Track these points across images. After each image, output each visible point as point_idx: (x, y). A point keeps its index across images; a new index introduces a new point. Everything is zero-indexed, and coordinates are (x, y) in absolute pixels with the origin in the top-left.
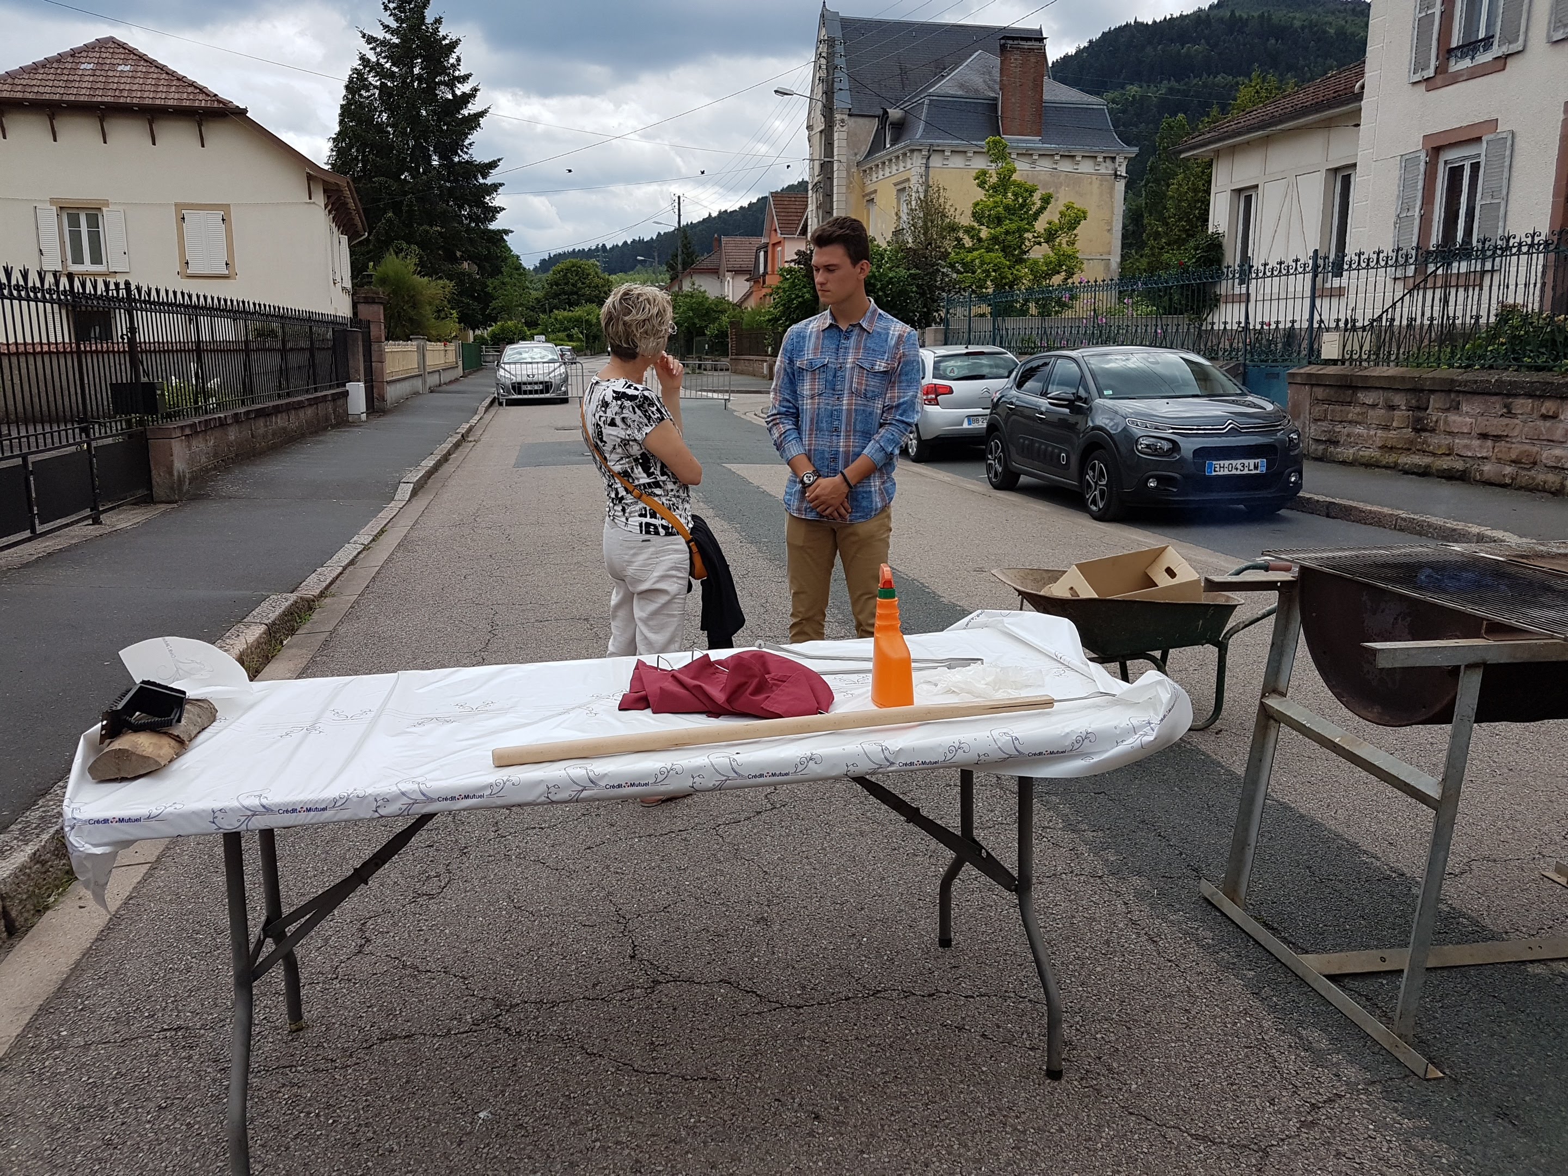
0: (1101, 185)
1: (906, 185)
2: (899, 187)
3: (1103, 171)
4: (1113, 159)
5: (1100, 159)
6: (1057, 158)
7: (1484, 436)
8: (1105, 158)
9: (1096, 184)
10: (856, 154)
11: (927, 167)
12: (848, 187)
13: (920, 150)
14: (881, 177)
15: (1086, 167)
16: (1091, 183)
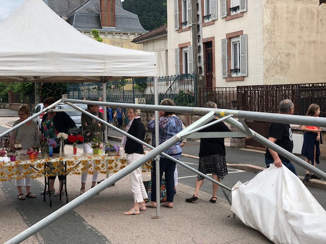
5: (136, 35)
6: (122, 34)
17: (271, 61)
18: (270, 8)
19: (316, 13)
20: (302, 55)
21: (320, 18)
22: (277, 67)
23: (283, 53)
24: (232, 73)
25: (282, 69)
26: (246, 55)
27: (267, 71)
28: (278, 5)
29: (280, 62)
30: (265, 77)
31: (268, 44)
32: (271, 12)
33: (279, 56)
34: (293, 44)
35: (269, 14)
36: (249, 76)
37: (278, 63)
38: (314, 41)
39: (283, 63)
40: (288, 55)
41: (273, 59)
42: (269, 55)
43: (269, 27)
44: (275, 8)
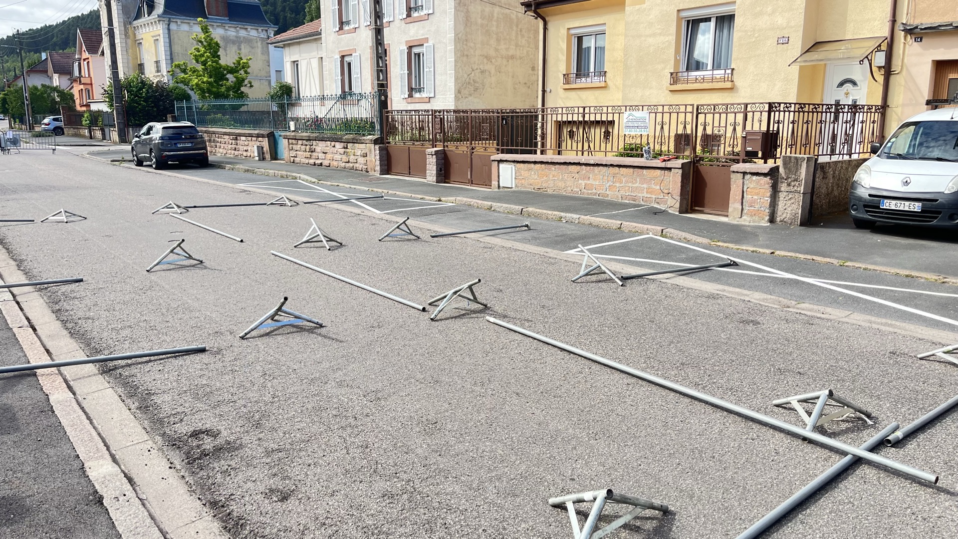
0: (262, 43)
1: (158, 38)
2: (155, 38)
3: (262, 36)
4: (267, 30)
5: (260, 30)
6: (238, 29)
7: (324, 153)
8: (262, 30)
9: (259, 44)
10: (128, 18)
11: (169, 29)
12: (126, 35)
13: (164, 21)
14: (144, 32)
15: (253, 33)
16: (257, 42)
17: (464, 79)
18: (462, 11)
19: (515, 21)
20: (498, 73)
21: (519, 27)
22: (470, 87)
23: (477, 69)
24: (414, 93)
25: (476, 90)
26: (432, 70)
27: (459, 92)
28: (472, 8)
29: (473, 80)
30: (457, 99)
31: (460, 58)
32: (463, 17)
33: (473, 73)
34: (488, 58)
35: (461, 19)
36: (436, 97)
37: (472, 81)
38: (512, 56)
39: (478, 82)
40: (482, 72)
41: (466, 76)
42: (461, 72)
43: (460, 35)
44: (468, 11)
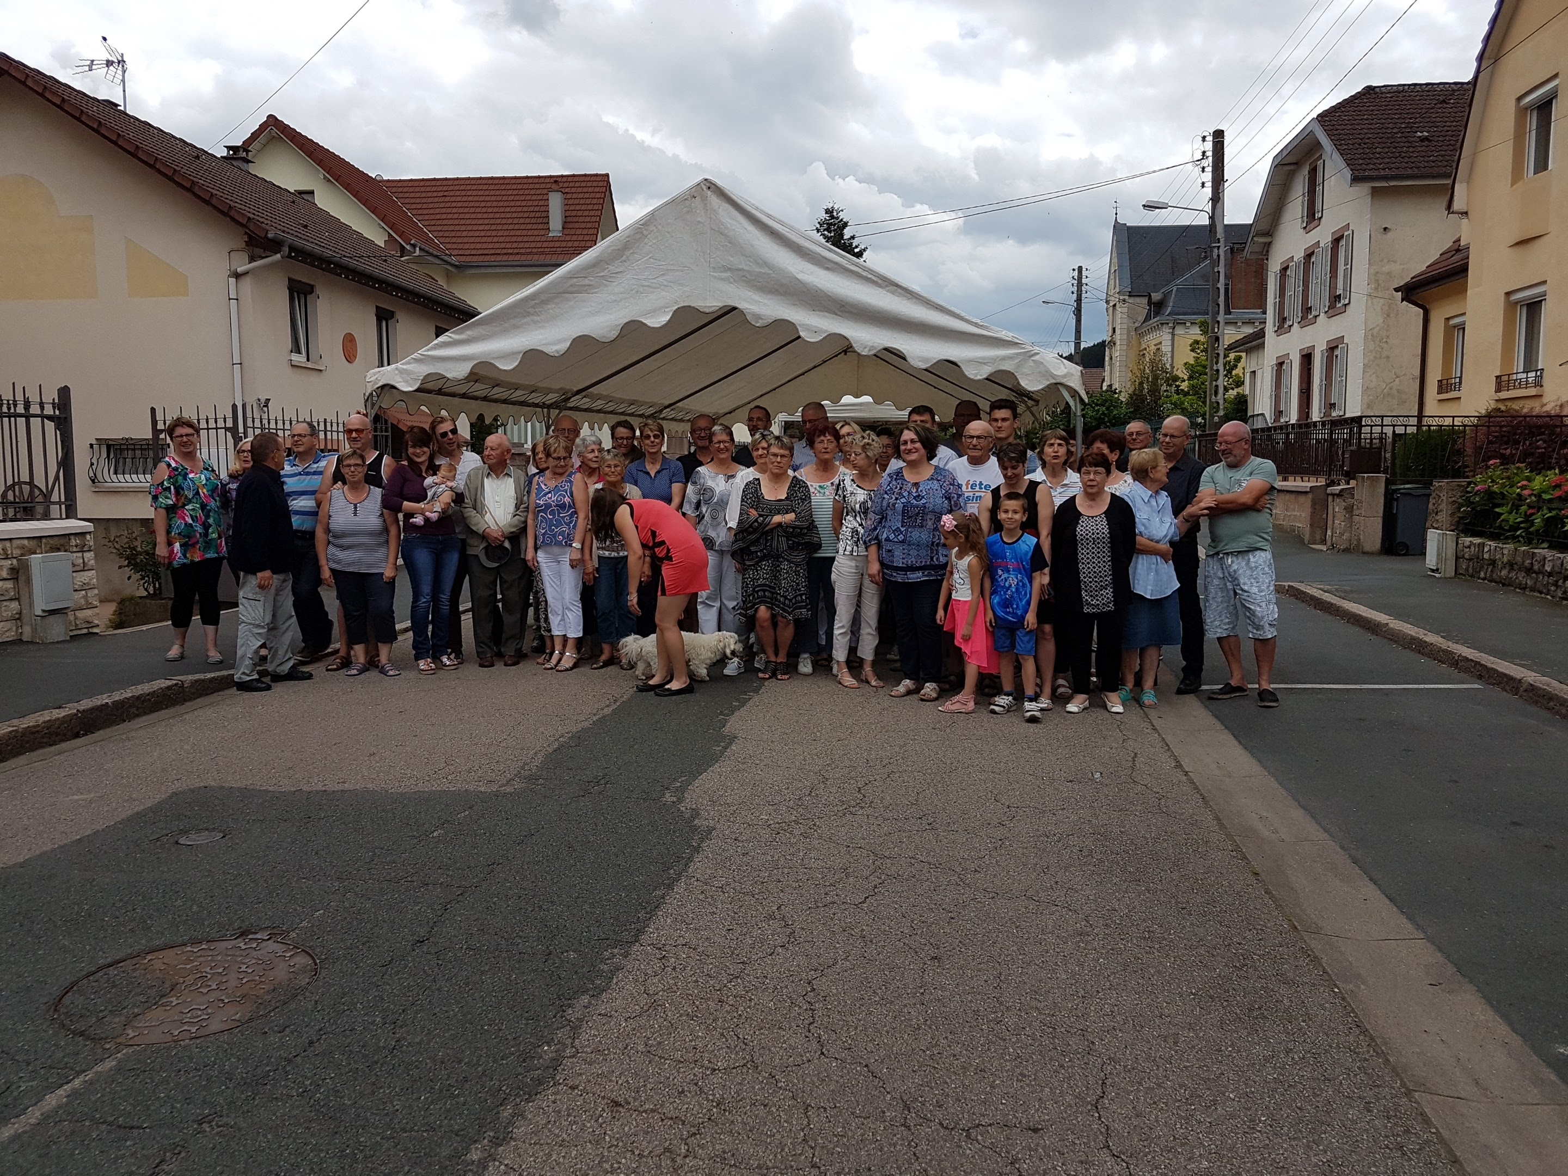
1: (1160, 346)
10: (1134, 323)
14: (1148, 339)
17: (1378, 390)
23: (1405, 374)
24: (1332, 410)
26: (1344, 378)
27: (1369, 406)
31: (1373, 361)
32: (1383, 304)
33: (1398, 379)
35: (1379, 309)
39: (1405, 393)
41: (1383, 385)
42: (1374, 380)
43: (1376, 330)
